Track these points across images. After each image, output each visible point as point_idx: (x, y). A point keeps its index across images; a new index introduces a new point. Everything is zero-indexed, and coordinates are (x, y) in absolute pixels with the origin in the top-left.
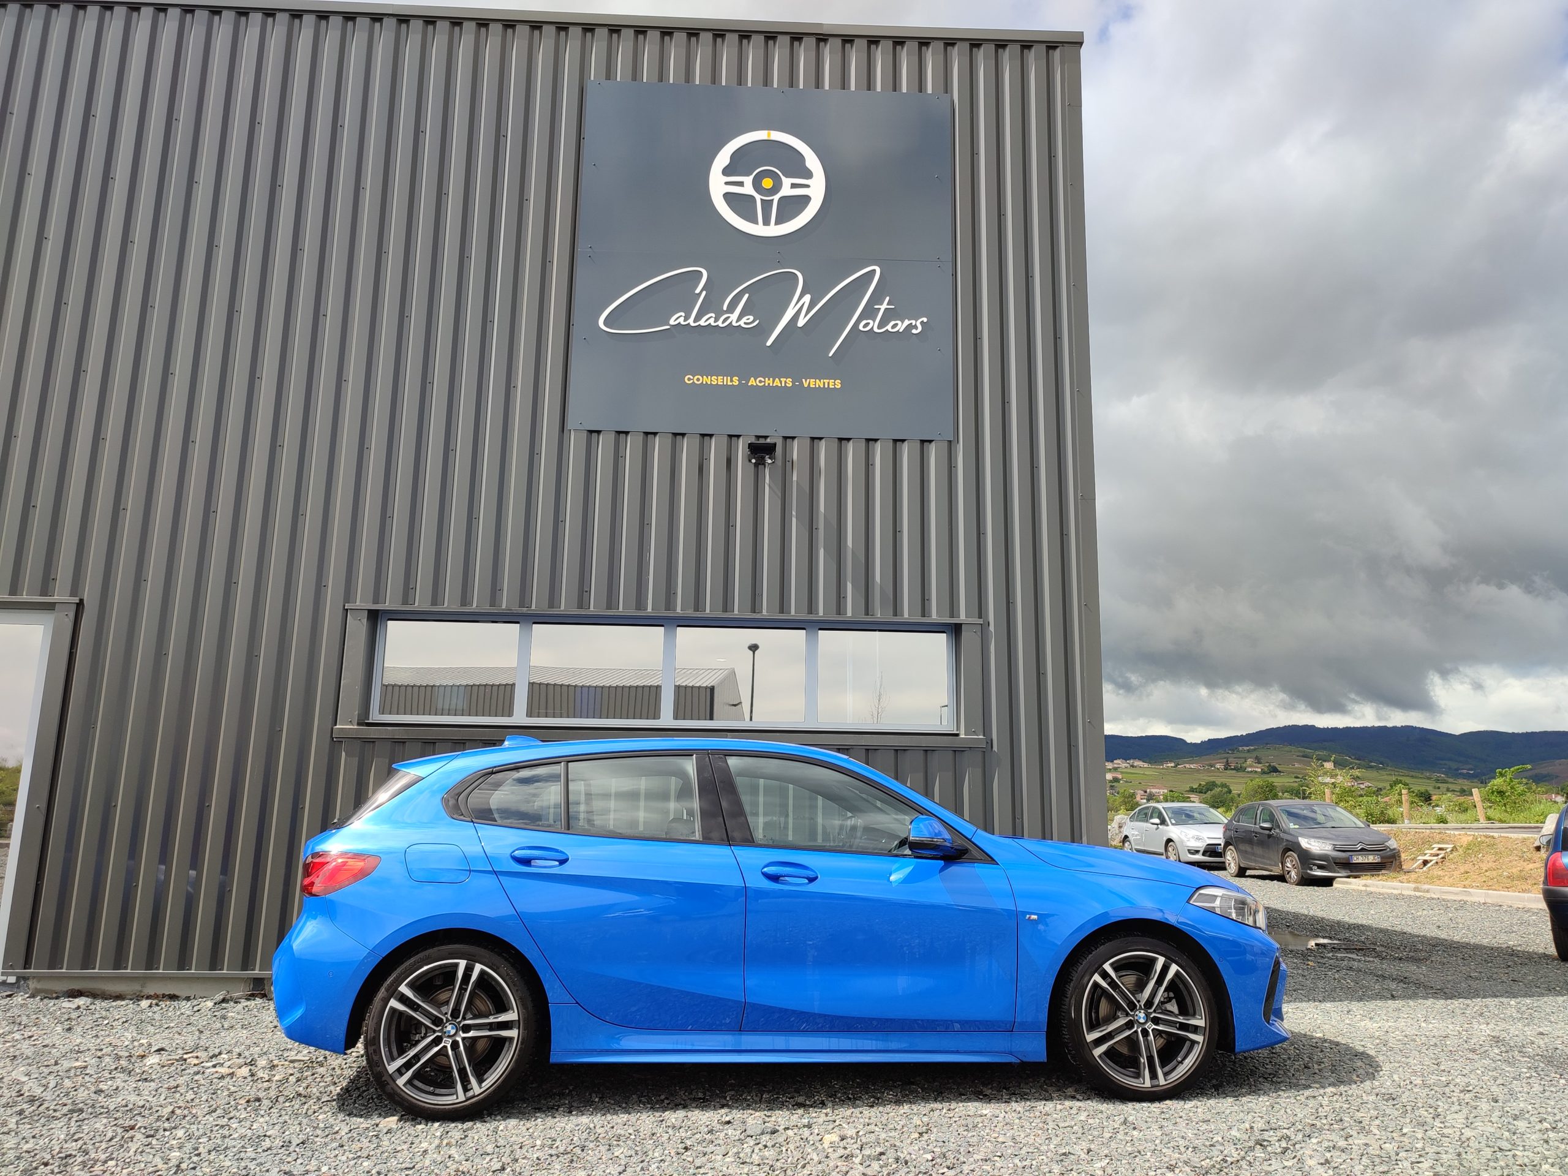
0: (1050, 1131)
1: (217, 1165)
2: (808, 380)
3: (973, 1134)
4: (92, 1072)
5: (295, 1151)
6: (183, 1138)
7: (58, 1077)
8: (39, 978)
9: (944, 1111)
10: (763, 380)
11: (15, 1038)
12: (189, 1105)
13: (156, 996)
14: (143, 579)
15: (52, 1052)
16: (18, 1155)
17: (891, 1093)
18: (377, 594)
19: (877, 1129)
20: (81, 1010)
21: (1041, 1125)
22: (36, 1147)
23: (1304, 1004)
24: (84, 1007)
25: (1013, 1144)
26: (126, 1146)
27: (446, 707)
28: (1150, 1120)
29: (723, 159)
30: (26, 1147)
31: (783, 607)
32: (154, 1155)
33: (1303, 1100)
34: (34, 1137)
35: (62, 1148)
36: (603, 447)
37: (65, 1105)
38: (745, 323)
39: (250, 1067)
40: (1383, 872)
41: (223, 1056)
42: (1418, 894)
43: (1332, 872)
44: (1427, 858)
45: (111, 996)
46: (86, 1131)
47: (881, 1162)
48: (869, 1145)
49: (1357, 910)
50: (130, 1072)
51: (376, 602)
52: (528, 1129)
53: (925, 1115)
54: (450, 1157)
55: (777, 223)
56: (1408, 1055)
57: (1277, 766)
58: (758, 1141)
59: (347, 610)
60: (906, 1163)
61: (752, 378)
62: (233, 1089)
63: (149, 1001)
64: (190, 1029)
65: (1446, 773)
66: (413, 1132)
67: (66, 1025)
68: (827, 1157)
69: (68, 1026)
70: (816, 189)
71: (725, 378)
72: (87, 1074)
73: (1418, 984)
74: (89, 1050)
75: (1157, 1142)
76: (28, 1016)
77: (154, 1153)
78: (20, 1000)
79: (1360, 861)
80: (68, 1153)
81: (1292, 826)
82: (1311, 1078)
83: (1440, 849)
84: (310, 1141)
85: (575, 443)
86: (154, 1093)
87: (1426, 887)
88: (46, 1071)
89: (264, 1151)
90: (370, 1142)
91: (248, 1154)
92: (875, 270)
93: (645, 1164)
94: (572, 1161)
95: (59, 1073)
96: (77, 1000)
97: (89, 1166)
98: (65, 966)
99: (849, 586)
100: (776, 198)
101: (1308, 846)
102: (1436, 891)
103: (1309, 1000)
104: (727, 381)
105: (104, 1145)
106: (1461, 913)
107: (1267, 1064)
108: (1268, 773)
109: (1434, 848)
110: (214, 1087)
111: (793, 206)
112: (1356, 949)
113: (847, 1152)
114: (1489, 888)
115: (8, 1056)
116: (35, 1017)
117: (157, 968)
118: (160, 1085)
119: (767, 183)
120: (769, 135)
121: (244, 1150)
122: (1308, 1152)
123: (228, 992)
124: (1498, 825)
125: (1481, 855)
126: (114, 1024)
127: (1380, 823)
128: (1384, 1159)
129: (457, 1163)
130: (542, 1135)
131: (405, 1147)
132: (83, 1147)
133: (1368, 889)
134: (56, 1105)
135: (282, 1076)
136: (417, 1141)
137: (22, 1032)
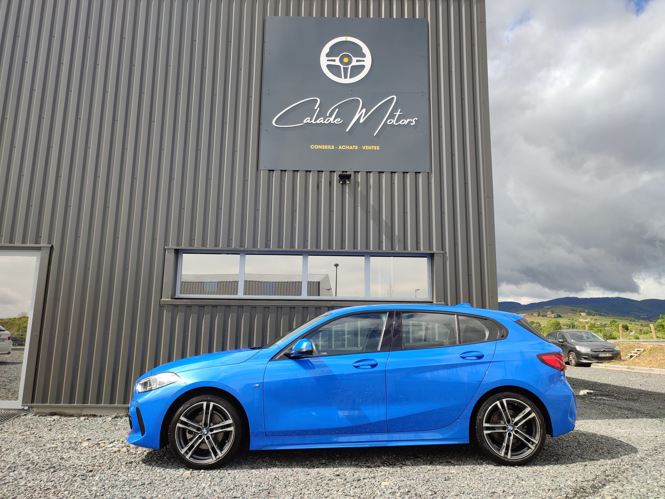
0: (484, 481)
1: (113, 494)
2: (365, 146)
3: (449, 482)
4: (59, 449)
5: (147, 487)
6: (98, 481)
7: (45, 452)
8: (38, 407)
9: (435, 471)
10: (345, 147)
11: (27, 434)
12: (101, 465)
13: (87, 415)
14: (78, 236)
15: (43, 440)
16: (25, 489)
17: (409, 462)
18: (179, 242)
19: (405, 479)
20: (56, 421)
21: (479, 478)
22: (34, 485)
23: (588, 421)
24: (57, 420)
25: (468, 488)
26: (73, 484)
27: (210, 291)
28: (529, 476)
29: (326, 49)
30: (29, 485)
31: (355, 246)
32: (85, 489)
33: (598, 467)
34: (33, 480)
35: (45, 485)
36: (275, 176)
37: (48, 465)
38: (337, 122)
39: (127, 447)
40: (613, 360)
41: (116, 442)
42: (629, 370)
43: (590, 361)
44: (632, 354)
45: (68, 415)
46: (56, 477)
47: (409, 496)
48: (402, 487)
49: (603, 377)
50: (76, 450)
51: (178, 245)
52: (249, 478)
53: (426, 473)
54: (215, 491)
55: (350, 78)
56: (642, 445)
57: (561, 315)
58: (352, 485)
59: (165, 249)
60: (420, 496)
61: (340, 146)
62: (120, 458)
63: (84, 418)
64: (102, 430)
65: (635, 318)
66: (198, 479)
67: (49, 428)
68: (384, 493)
69: (50, 428)
70: (368, 62)
71: (328, 146)
72: (57, 450)
73: (638, 411)
74: (58, 439)
75: (535, 487)
76: (33, 424)
77: (85, 488)
78: (30, 416)
79: (603, 356)
80: (48, 487)
81: (572, 341)
82: (600, 456)
83: (638, 351)
84: (153, 482)
85: (263, 175)
86: (86, 459)
87: (633, 367)
88: (40, 449)
89: (133, 487)
90: (179, 483)
91: (126, 489)
92: (394, 97)
93: (302, 495)
94: (269, 493)
95: (46, 450)
96: (54, 417)
97: (57, 494)
98: (48, 402)
99: (384, 237)
100: (350, 66)
101: (580, 350)
102: (637, 369)
103: (590, 419)
104: (329, 147)
105: (64, 484)
106: (650, 379)
107: (578, 449)
108: (557, 318)
109: (635, 350)
110: (111, 456)
111: (358, 69)
112: (605, 395)
113: (393, 490)
114: (662, 367)
115: (24, 442)
116: (36, 424)
117: (88, 403)
118: (88, 456)
119: (346, 60)
120: (346, 39)
121: (124, 486)
122: (606, 493)
123: (118, 414)
124: (662, 340)
125: (657, 353)
126: (69, 427)
127: (610, 339)
128: (642, 496)
129: (218, 493)
130: (255, 480)
131: (195, 485)
132: (55, 485)
133: (607, 368)
134: (43, 465)
135: (141, 452)
136: (200, 483)
137: (30, 431)
